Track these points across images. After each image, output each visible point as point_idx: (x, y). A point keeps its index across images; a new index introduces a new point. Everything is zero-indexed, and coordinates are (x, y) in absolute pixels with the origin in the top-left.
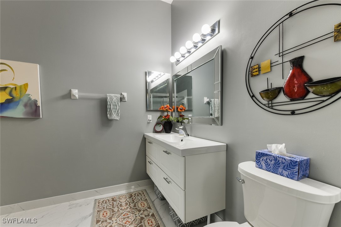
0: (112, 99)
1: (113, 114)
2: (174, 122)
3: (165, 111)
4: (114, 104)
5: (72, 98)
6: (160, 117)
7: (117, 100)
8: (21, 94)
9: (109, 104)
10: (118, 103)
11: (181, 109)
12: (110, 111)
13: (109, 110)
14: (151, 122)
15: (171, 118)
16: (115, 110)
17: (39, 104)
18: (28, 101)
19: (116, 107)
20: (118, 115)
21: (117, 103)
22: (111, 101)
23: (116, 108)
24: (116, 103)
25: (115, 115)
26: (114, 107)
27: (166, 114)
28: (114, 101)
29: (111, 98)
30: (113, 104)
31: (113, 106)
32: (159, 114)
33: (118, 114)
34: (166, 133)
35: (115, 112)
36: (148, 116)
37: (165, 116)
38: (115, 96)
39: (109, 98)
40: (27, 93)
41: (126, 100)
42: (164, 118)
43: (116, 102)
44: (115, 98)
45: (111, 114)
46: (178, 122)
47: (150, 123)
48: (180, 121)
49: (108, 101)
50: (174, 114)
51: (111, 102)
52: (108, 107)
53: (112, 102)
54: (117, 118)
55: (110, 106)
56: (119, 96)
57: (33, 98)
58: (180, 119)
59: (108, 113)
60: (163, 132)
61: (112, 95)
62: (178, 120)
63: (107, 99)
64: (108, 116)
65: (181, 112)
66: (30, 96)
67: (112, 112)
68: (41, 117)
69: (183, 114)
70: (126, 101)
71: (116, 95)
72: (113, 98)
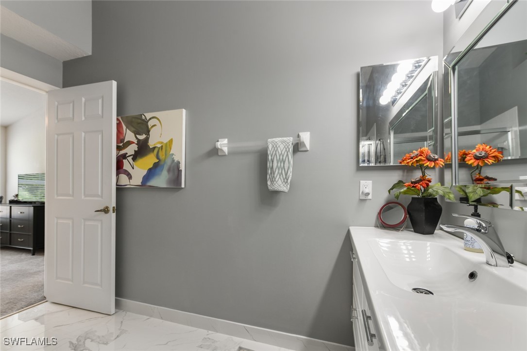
0: (276, 149)
1: (277, 180)
2: (448, 201)
3: (416, 168)
4: (280, 158)
5: (219, 154)
6: (400, 183)
7: (286, 150)
8: (166, 155)
9: (271, 159)
10: (287, 155)
11: (477, 158)
12: (271, 173)
13: (270, 171)
14: (370, 197)
15: (436, 188)
16: (280, 171)
17: (182, 167)
18: (172, 163)
19: (284, 164)
20: (287, 182)
21: (285, 156)
22: (274, 152)
23: (284, 166)
24: (283, 156)
25: (280, 182)
26: (279, 165)
27: (418, 175)
28: (280, 153)
29: (275, 146)
30: (278, 158)
31: (278, 163)
32: (395, 177)
33: (287, 180)
34: (416, 231)
35: (280, 176)
36: (361, 181)
37: (412, 183)
38: (283, 142)
39: (270, 147)
40: (171, 153)
41: (308, 149)
42: (405, 189)
43: (283, 153)
44: (282, 146)
45: (274, 179)
46: (465, 199)
47: (368, 201)
48: (473, 197)
49: (269, 152)
50: (448, 175)
51: (273, 155)
52: (268, 164)
53: (276, 154)
54: (285, 188)
55: (272, 163)
56: (290, 140)
57: (176, 159)
58: (474, 192)
59: (268, 177)
60: (407, 228)
61: (277, 141)
62: (466, 193)
63: (267, 151)
64: (269, 183)
65: (478, 167)
66: (174, 156)
67: (275, 175)
68: (183, 186)
69: (487, 172)
70: (307, 151)
71: (285, 139)
72: (278, 146)
